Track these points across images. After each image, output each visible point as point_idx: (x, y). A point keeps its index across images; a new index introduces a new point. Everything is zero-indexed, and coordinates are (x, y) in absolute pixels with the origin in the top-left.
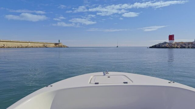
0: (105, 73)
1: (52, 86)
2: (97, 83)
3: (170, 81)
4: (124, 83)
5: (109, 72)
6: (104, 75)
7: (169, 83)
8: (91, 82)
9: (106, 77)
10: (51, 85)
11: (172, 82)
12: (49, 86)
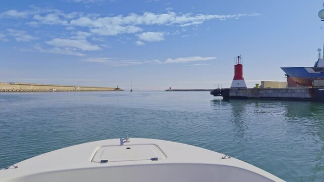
0: (124, 141)
1: (16, 167)
2: (105, 162)
3: (224, 156)
4: (153, 159)
5: (130, 139)
6: (122, 144)
7: (223, 158)
8: (94, 160)
9: (124, 147)
10: (15, 165)
11: (227, 157)
12: (12, 167)
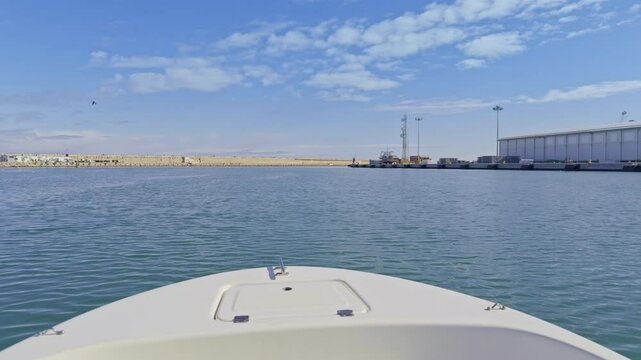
1: (59, 333)
2: (244, 319)
3: (491, 305)
7: (489, 309)
8: (220, 315)
11: (497, 308)
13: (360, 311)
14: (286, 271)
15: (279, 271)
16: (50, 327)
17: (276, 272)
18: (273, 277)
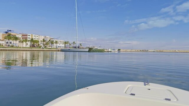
13: (174, 100)
14: (149, 84)
15: (147, 84)
16: (86, 87)
17: (146, 84)
18: (145, 85)
